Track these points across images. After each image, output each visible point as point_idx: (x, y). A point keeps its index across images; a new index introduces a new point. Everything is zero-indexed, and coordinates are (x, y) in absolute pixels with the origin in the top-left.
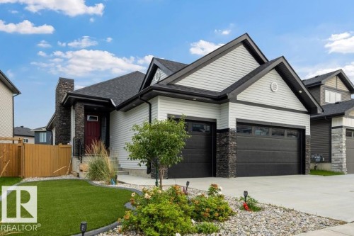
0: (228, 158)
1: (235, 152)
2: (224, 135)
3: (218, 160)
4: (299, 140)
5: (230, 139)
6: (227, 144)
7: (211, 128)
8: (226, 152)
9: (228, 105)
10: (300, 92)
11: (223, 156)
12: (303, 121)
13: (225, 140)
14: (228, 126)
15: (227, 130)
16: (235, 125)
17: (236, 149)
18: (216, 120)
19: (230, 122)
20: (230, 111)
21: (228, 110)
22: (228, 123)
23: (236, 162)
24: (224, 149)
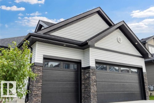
0: (90, 88)
1: (95, 84)
2: (87, 71)
3: (83, 90)
4: (139, 75)
5: (91, 74)
6: (89, 78)
7: (78, 66)
8: (89, 84)
9: (89, 50)
10: (136, 43)
11: (86, 87)
12: (140, 62)
13: (87, 75)
14: (89, 64)
15: (89, 68)
16: (95, 64)
17: (96, 81)
18: (81, 60)
19: (90, 61)
20: (90, 54)
21: (89, 53)
22: (89, 62)
23: (97, 92)
24: (87, 81)
